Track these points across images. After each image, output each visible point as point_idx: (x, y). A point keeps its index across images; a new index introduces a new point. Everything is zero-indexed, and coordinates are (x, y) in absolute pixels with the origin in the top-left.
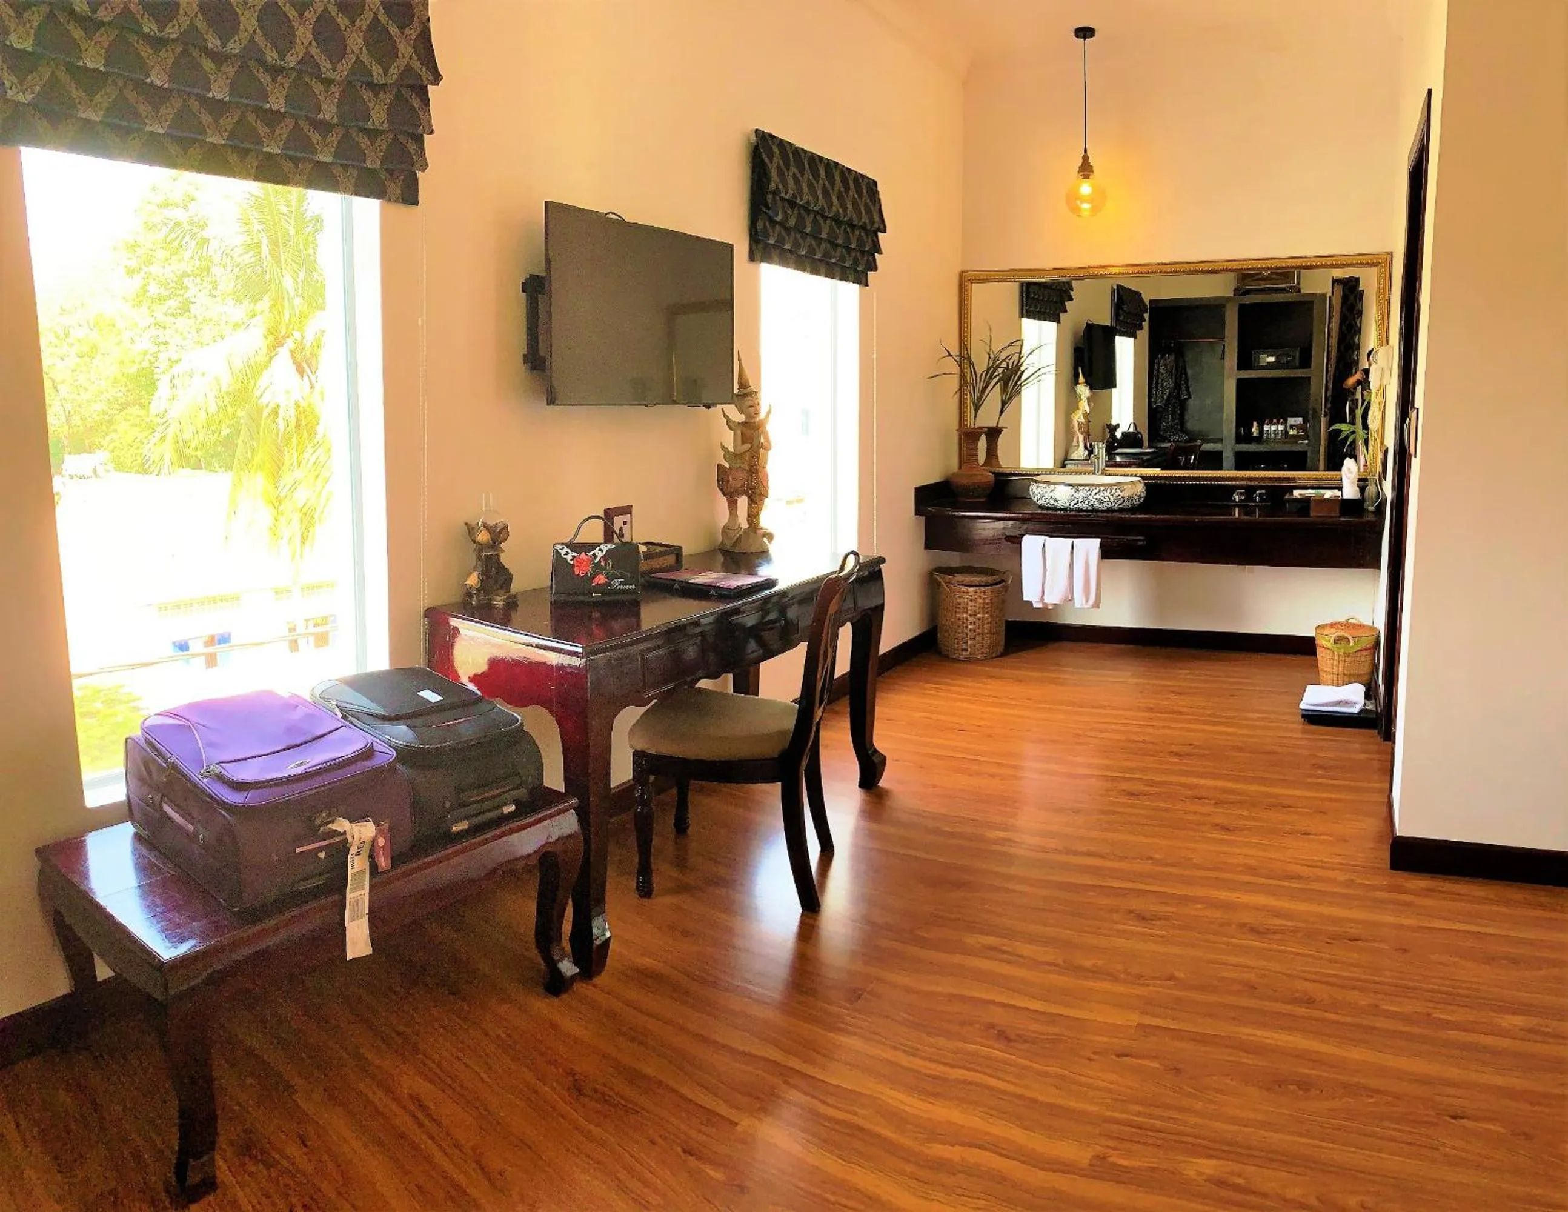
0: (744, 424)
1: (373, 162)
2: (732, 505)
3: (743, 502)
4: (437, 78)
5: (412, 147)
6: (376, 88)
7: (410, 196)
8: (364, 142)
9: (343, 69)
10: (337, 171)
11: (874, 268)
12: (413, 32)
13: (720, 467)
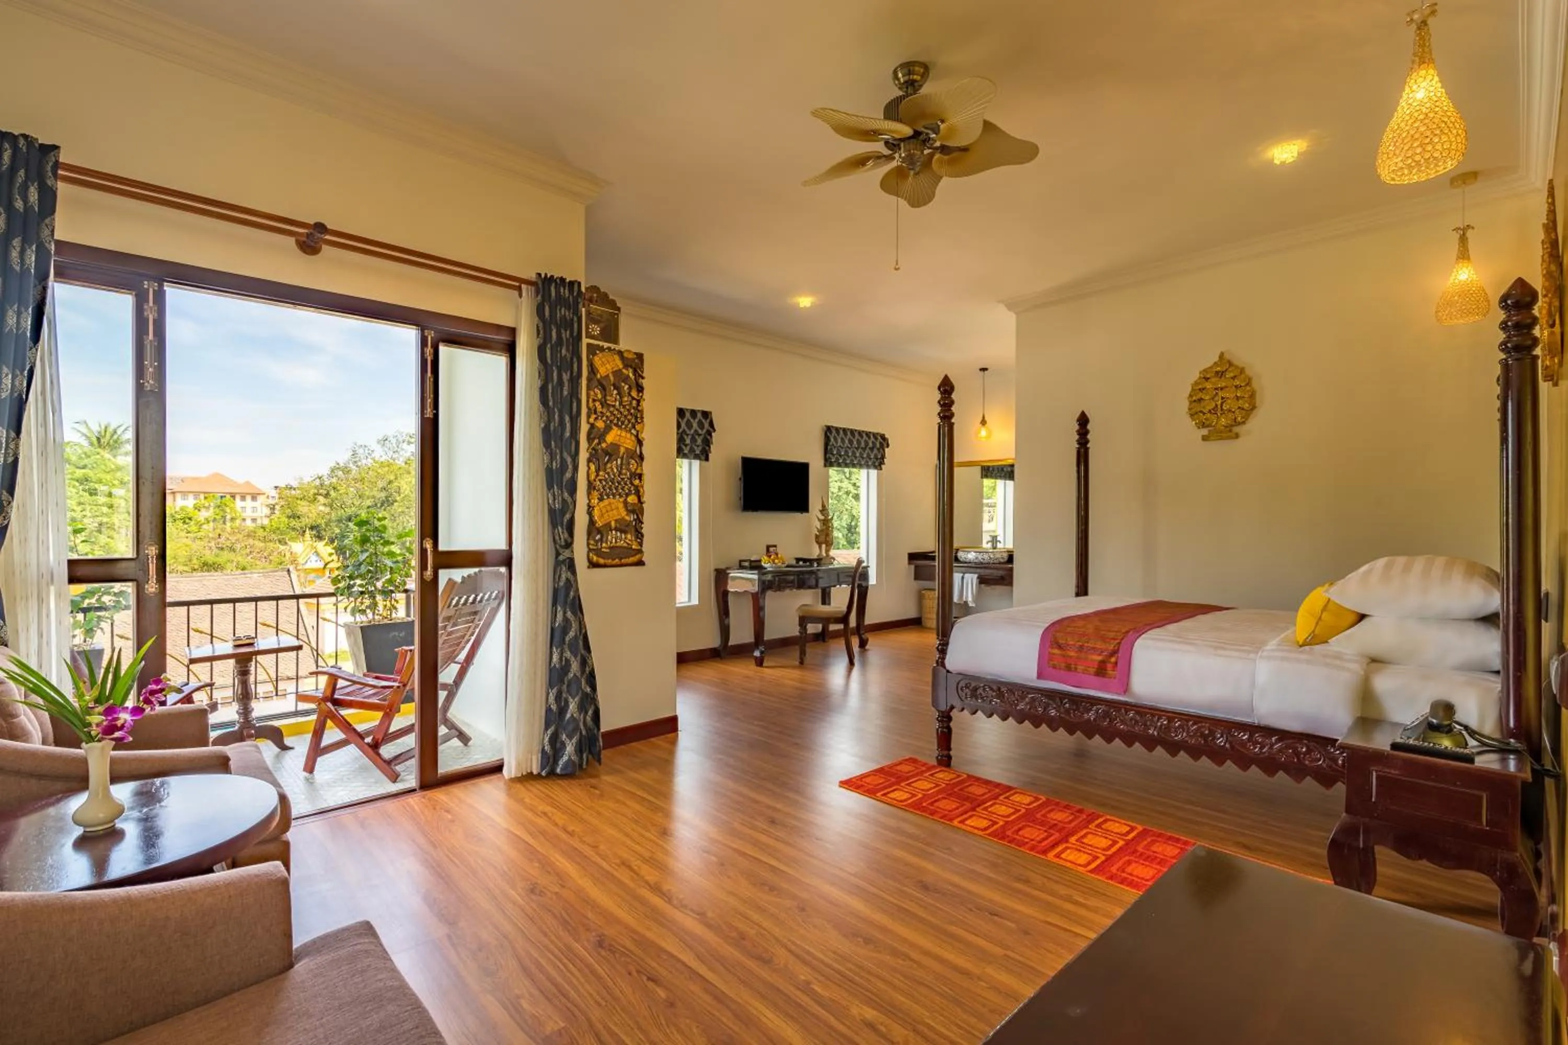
0: (824, 520)
1: (698, 452)
2: (820, 547)
3: (824, 546)
4: (714, 430)
5: (707, 448)
6: (699, 435)
7: (707, 459)
8: (696, 448)
9: (692, 431)
10: (689, 455)
11: (884, 464)
12: (708, 421)
13: (816, 535)
